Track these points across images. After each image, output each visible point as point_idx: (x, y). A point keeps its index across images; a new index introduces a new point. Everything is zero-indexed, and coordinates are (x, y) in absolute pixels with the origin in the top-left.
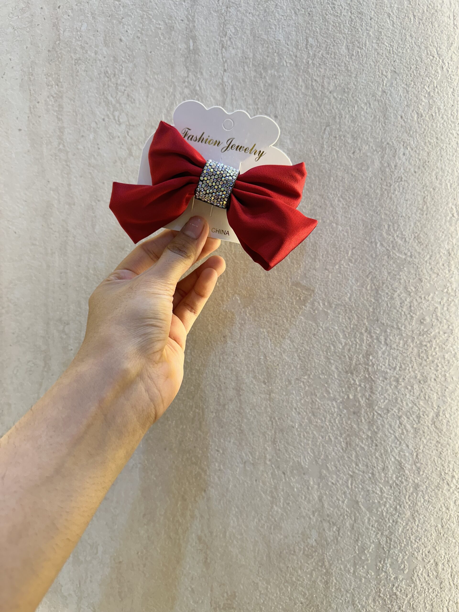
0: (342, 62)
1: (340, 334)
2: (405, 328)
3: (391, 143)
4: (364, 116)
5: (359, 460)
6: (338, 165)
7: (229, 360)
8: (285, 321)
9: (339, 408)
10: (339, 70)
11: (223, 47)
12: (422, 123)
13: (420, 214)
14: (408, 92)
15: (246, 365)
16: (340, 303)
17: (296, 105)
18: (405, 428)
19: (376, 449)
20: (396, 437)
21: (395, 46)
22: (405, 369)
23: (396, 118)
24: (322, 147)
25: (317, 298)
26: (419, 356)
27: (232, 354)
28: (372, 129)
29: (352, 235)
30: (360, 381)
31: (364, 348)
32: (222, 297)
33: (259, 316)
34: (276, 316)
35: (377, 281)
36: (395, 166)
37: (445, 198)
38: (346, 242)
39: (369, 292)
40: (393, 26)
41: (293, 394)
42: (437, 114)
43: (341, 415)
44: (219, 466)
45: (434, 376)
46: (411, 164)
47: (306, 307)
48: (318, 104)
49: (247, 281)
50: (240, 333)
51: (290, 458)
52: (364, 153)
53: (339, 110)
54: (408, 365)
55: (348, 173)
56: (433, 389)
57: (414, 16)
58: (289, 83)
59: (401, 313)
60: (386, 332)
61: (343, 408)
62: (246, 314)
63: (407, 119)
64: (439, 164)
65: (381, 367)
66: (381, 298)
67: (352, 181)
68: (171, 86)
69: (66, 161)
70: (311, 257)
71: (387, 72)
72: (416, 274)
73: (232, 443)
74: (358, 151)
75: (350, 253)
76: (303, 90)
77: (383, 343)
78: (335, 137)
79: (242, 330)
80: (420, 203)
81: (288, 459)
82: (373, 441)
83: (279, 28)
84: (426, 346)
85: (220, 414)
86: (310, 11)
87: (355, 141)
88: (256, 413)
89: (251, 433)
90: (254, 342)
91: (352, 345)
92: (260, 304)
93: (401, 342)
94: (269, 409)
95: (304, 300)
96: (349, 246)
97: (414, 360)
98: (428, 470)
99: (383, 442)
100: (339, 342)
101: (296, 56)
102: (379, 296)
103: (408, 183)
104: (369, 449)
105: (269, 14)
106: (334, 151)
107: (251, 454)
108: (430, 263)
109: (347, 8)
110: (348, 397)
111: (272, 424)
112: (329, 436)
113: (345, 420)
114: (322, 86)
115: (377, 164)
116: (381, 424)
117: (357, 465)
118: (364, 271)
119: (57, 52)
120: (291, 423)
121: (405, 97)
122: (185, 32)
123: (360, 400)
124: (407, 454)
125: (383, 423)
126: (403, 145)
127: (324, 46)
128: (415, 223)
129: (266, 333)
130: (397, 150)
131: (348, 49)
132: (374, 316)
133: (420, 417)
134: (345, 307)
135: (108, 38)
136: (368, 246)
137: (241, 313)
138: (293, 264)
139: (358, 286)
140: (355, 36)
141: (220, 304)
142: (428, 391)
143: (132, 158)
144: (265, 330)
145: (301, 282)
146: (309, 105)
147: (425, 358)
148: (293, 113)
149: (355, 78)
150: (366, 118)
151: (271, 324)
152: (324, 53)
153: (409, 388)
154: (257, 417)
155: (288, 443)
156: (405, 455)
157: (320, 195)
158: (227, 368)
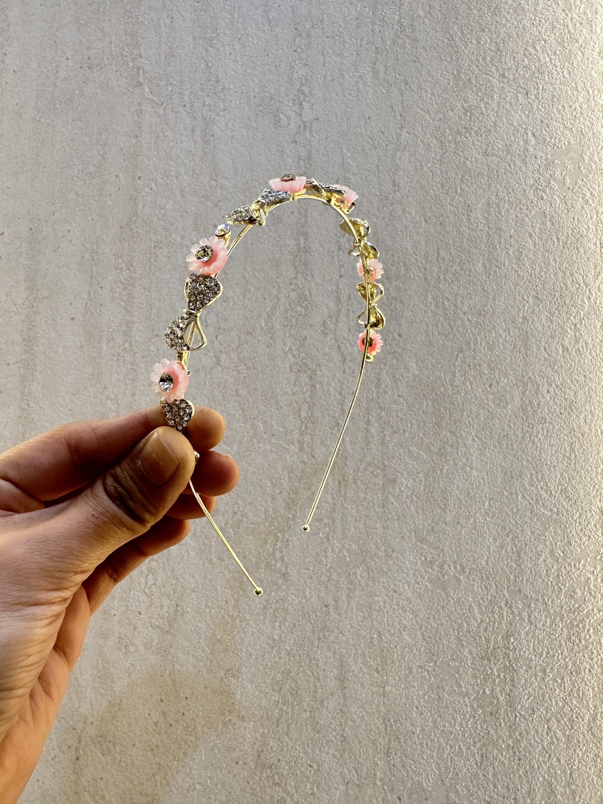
0: (478, 280)
1: (475, 607)
2: (552, 602)
3: (533, 377)
4: (503, 344)
5: (498, 779)
6: (472, 398)
7: (332, 638)
8: (407, 588)
9: (472, 706)
10: (474, 289)
11: (340, 249)
12: (568, 357)
13: (567, 462)
14: (551, 321)
15: (354, 645)
16: (474, 567)
17: (424, 324)
18: (555, 735)
19: (519, 764)
20: (543, 747)
21: (538, 269)
22: (554, 656)
23: (539, 349)
24: (454, 376)
25: (448, 559)
26: (570, 638)
27: (336, 631)
28: (511, 359)
29: (489, 483)
30: (498, 670)
31: (504, 627)
32: (325, 552)
33: (373, 581)
34: (396, 580)
35: (519, 541)
36: (538, 405)
37: (595, 446)
38: (482, 491)
39: (510, 555)
40: (535, 247)
41: (415, 687)
42: (585, 349)
43: (474, 717)
44: (312, 789)
45: (588, 666)
46: (556, 404)
47: (434, 570)
48: (450, 325)
49: (360, 533)
50: (348, 602)
51: (407, 776)
52: (502, 388)
53: (474, 335)
54: (557, 650)
55: (483, 408)
56: (588, 683)
57: (558, 239)
58: (416, 298)
59: (547, 583)
60: (529, 606)
61: (477, 706)
62: (357, 577)
63: (551, 351)
64: (587, 406)
65: (525, 652)
66: (523, 563)
67: (488, 418)
68: (274, 287)
69: (132, 365)
70: (440, 507)
71: (528, 297)
72: (564, 535)
73: (330, 755)
74: (496, 384)
75: (487, 504)
76: (433, 309)
77: (526, 621)
78: (470, 366)
79: (350, 597)
80: (567, 449)
81: (405, 778)
82: (515, 753)
83: (407, 235)
84: (578, 626)
85: (316, 714)
86: (443, 220)
87: (492, 372)
88: (364, 713)
89: (356, 742)
90: (366, 615)
91: (490, 622)
92: (376, 565)
93: (548, 620)
94: (383, 708)
95: (431, 562)
96: (486, 496)
97: (564, 645)
98: (586, 796)
99: (528, 754)
100: (474, 618)
101: (425, 269)
102: (521, 560)
103: (553, 425)
104: (509, 764)
105: (395, 217)
106: (468, 382)
107: (356, 771)
108: (580, 523)
109: (483, 222)
110: (484, 692)
111: (386, 729)
112: (460, 746)
113: (480, 723)
114: (455, 305)
115: (517, 400)
116: (525, 729)
117: (495, 786)
118: (503, 528)
119: (132, 230)
120: (411, 728)
121: (549, 327)
122: (295, 227)
123: (500, 696)
124: (559, 772)
125: (527, 728)
126: (547, 382)
127: (458, 260)
128: (562, 474)
129: (381, 603)
130: (540, 387)
131: (485, 268)
132: (516, 586)
133: (574, 721)
134: (481, 573)
135: (199, 222)
136: (507, 498)
137: (349, 574)
138: (418, 513)
139: (496, 547)
140: (492, 253)
141: (323, 561)
142: (582, 686)
143: (220, 368)
144: (380, 598)
145: (428, 538)
146: (440, 325)
147: (577, 642)
148: (421, 333)
149: (493, 300)
150: (504, 347)
151: (389, 592)
152: (458, 268)
153: (560, 681)
154: (366, 718)
155: (406, 756)
156: (556, 773)
157: (451, 432)
158: (329, 649)
